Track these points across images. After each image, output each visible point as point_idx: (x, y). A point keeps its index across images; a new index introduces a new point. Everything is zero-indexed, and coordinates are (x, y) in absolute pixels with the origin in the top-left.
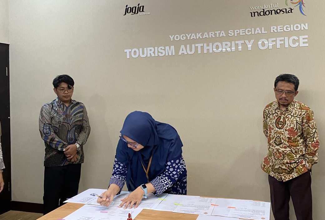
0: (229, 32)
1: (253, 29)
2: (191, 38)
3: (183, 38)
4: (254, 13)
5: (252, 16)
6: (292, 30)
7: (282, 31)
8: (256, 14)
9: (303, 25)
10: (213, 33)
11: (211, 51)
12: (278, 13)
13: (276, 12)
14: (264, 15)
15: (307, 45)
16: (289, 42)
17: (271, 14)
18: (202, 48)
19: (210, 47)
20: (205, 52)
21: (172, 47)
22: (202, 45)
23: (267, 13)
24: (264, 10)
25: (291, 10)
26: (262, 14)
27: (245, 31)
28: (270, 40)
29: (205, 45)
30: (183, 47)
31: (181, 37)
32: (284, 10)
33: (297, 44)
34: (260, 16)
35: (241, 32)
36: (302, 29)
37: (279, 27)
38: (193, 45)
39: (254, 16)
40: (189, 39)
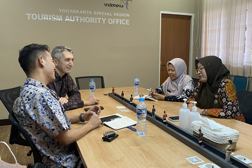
0: (94, 12)
1: (106, 13)
2: (73, 12)
3: (67, 11)
4: (106, 4)
5: (105, 6)
6: (123, 16)
7: (119, 16)
8: (107, 5)
9: (127, 14)
10: (85, 12)
11: (84, 22)
12: (117, 6)
13: (116, 6)
14: (111, 6)
15: (129, 24)
16: (121, 22)
17: (114, 6)
18: (79, 19)
19: (83, 19)
20: (81, 21)
21: (61, 16)
22: (79, 17)
23: (112, 5)
24: (111, 3)
25: (123, 6)
26: (110, 5)
27: (102, 13)
28: (114, 20)
29: (81, 17)
30: (67, 17)
31: (66, 11)
32: (120, 6)
33: (125, 23)
34: (109, 7)
35: (100, 13)
36: (127, 16)
37: (117, 14)
38: (74, 17)
39: (106, 6)
40: (71, 12)
